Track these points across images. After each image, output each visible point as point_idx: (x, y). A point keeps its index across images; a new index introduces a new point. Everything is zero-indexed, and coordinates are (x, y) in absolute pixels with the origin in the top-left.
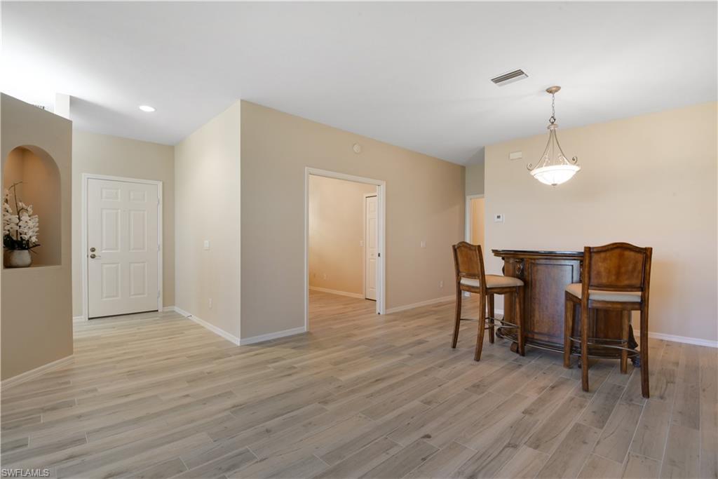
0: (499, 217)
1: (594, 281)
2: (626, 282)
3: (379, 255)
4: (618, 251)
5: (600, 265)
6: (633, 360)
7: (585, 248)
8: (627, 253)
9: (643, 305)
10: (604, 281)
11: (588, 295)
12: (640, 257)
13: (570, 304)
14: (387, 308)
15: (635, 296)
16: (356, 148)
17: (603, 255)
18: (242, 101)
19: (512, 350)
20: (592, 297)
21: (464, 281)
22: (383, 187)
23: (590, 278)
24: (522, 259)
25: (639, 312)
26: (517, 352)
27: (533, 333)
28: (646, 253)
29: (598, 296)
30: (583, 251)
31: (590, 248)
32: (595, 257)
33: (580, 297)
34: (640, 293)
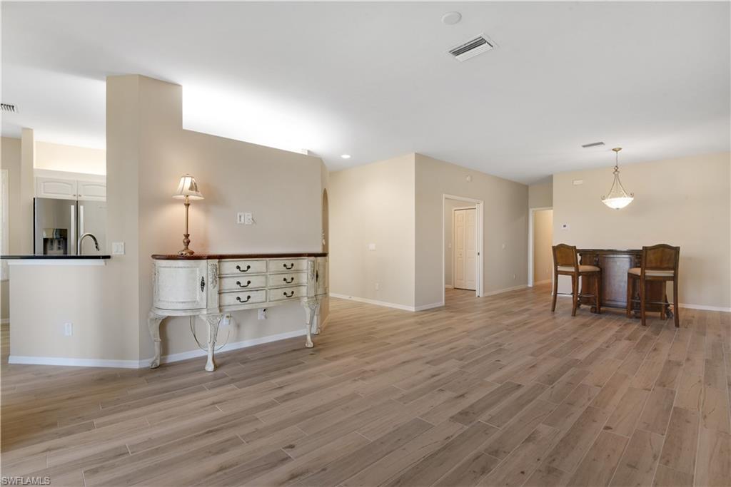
0: (565, 226)
1: (648, 265)
2: (666, 266)
3: (479, 254)
4: (661, 249)
5: (651, 256)
6: (668, 315)
7: (643, 247)
8: (667, 250)
9: (674, 278)
10: (654, 265)
11: (645, 273)
12: (673, 252)
13: (631, 280)
14: (484, 292)
15: (670, 273)
16: (468, 179)
17: (653, 251)
18: (416, 154)
19: (592, 312)
20: (647, 274)
21: (560, 268)
22: (482, 205)
23: (645, 264)
24: (598, 255)
25: (672, 282)
26: (595, 312)
27: (605, 300)
28: (677, 250)
29: (650, 273)
30: (641, 249)
31: (646, 247)
32: (649, 252)
33: (640, 274)
34: (673, 272)
